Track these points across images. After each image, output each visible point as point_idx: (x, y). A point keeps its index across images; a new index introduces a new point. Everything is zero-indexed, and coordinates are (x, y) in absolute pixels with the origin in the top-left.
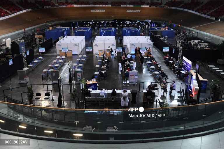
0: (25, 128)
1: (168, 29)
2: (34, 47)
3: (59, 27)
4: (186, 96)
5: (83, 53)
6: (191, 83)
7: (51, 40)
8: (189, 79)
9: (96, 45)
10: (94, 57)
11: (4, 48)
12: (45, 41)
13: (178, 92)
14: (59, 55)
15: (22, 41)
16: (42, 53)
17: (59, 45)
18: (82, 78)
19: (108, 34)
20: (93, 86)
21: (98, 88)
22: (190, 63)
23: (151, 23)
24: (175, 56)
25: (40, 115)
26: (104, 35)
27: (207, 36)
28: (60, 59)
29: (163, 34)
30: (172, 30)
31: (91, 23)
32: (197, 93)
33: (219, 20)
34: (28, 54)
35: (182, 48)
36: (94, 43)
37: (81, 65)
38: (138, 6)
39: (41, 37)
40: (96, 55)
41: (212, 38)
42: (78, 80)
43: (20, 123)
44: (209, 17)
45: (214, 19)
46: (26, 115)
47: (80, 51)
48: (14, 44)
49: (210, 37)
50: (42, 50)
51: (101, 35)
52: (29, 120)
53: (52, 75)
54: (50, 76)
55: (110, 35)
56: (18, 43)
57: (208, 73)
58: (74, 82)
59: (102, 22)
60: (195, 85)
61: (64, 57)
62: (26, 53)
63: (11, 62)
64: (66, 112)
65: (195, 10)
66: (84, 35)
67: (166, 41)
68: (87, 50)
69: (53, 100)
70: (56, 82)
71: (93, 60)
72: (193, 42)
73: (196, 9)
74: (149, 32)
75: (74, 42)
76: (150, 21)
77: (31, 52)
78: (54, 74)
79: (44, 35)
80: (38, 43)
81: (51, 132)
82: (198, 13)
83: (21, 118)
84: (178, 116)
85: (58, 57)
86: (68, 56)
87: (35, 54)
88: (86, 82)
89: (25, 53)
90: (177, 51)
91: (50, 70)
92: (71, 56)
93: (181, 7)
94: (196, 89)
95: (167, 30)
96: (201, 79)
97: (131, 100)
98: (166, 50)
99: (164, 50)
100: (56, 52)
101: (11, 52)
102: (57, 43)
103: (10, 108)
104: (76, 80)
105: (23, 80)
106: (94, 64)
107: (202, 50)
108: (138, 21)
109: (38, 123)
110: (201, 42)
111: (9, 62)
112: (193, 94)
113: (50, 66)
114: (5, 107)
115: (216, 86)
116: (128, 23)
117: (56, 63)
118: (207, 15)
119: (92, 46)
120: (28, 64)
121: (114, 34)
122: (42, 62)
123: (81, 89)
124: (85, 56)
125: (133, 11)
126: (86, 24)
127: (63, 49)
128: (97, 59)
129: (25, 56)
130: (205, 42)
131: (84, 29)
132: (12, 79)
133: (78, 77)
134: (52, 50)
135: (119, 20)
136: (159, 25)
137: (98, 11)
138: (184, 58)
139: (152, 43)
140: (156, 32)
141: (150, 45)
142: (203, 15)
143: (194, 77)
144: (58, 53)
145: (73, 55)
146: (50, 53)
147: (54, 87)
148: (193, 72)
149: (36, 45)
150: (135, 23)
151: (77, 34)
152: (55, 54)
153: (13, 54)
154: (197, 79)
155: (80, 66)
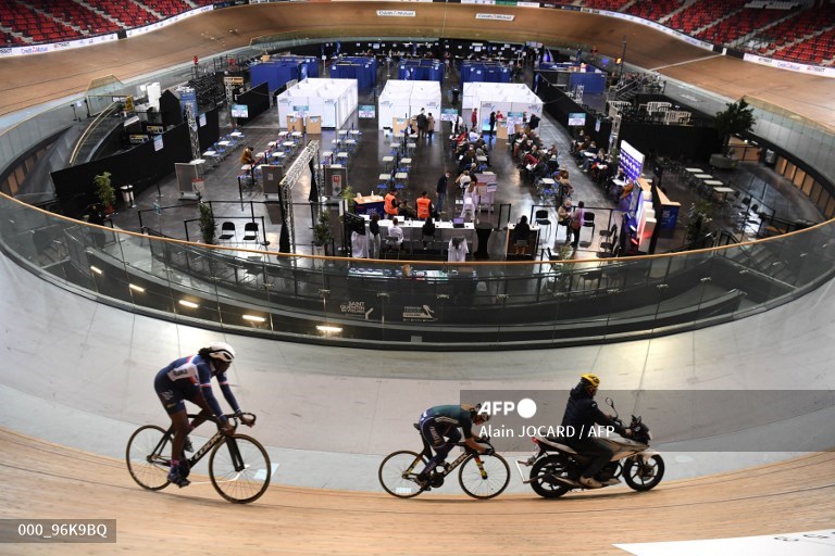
0: (195, 306)
1: (588, 69)
2: (220, 108)
3: (288, 55)
4: (622, 242)
5: (350, 125)
6: (637, 209)
7: (264, 88)
8: (634, 200)
9: (386, 103)
10: (380, 136)
11: (143, 107)
12: (248, 89)
13: (602, 233)
14: (285, 129)
15: (188, 90)
16: (241, 121)
17: (284, 100)
18: (344, 187)
19: (423, 75)
20: (374, 211)
21: (386, 216)
22: (639, 157)
23: (542, 51)
24: (601, 141)
25: (233, 279)
26: (410, 79)
27: (690, 93)
28: (287, 138)
29: (571, 80)
30: (597, 71)
31: (376, 46)
32: (650, 233)
33: (724, 52)
34: (203, 122)
35: (619, 116)
36: (381, 99)
37: (344, 155)
38: (509, 5)
39: (240, 80)
40: (387, 132)
41: (703, 100)
42: (335, 193)
43: (181, 294)
44: (698, 43)
45: (711, 48)
46: (199, 276)
47: (343, 120)
48: (167, 98)
49: (697, 96)
50: (241, 111)
51: (401, 77)
52: (206, 290)
53: (265, 178)
54: (260, 181)
55: (426, 78)
56: (178, 97)
57: (684, 188)
58: (324, 199)
59: (406, 45)
60: (645, 214)
61: (298, 134)
62: (197, 119)
63: (159, 144)
64: (299, 274)
65: (662, 20)
66: (354, 78)
67: (578, 101)
68: (362, 114)
69: (266, 243)
70: (275, 197)
71: (376, 145)
72: (652, 107)
73: (666, 18)
74: (535, 74)
75: (327, 95)
76: (540, 45)
77: (213, 118)
78: (271, 177)
79: (246, 76)
80: (230, 95)
81: (262, 320)
82: (669, 32)
83: (186, 283)
84: (597, 292)
85: (282, 133)
86: (308, 132)
87: (221, 125)
88: (356, 199)
89: (197, 121)
90: (607, 126)
91: (259, 167)
92: (319, 131)
93: (628, 12)
94: (647, 223)
95: (583, 71)
96: (664, 200)
97: (475, 249)
98: (577, 120)
99: (572, 122)
100: (277, 121)
101: (159, 119)
102: (280, 97)
103: (159, 258)
104: (329, 194)
105: (190, 189)
106: (380, 156)
107: (674, 127)
108: (507, 46)
109: (225, 297)
110: (673, 108)
111: (153, 142)
112: (640, 236)
113: (261, 154)
114: (146, 257)
115: (701, 218)
116: (478, 50)
117: (276, 149)
118: (694, 37)
119: (375, 104)
120: (204, 149)
122: (240, 147)
123: (341, 214)
124: (356, 132)
125: (494, 17)
126: (359, 49)
127: (295, 108)
128: (388, 143)
129: (195, 129)
130: (684, 108)
131: (356, 62)
132: (163, 189)
133: (334, 185)
134: (267, 116)
135: (454, 42)
136: (560, 58)
137: (395, 13)
138: (625, 145)
139: (540, 102)
140: (554, 76)
141: (534, 107)
142: (683, 38)
143: (647, 193)
144: (283, 123)
145: (324, 129)
146: (261, 123)
147: (270, 211)
148: (645, 184)
149: (226, 102)
150: (499, 50)
151: (334, 75)
152: (275, 126)
153: (165, 125)
154: (655, 199)
155: (340, 160)
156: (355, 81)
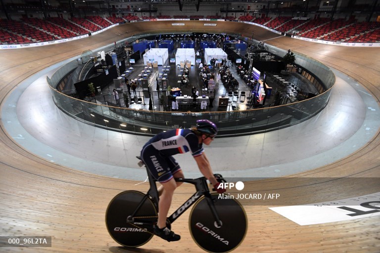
0: (125, 126)
1: (241, 42)
2: (124, 59)
3: (145, 40)
4: (253, 102)
5: (166, 64)
6: (258, 90)
7: (138, 52)
8: (257, 87)
9: (178, 57)
10: (177, 69)
11: (100, 60)
12: (133, 53)
13: (248, 98)
14: (146, 66)
15: (114, 53)
16: (132, 64)
17: (146, 56)
18: (167, 86)
19: (188, 46)
20: (177, 93)
21: (181, 95)
22: (259, 73)
23: (226, 36)
24: (246, 67)
25: (136, 116)
26: (184, 48)
27: (274, 49)
28: (148, 69)
29: (235, 46)
30: (244, 43)
31: (173, 36)
32: (263, 98)
33: (285, 34)
34: (120, 65)
35: (252, 59)
36: (176, 55)
37: (166, 74)
38: (215, 20)
39: (130, 49)
40: (179, 66)
41: (278, 51)
42: (164, 88)
43: (121, 123)
44: (277, 32)
45: (281, 33)
46: (125, 116)
47: (164, 62)
48: (107, 56)
49: (276, 50)
50: (132, 61)
51: (181, 47)
52: (127, 120)
53: (142, 83)
54: (140, 84)
55: (189, 47)
56: (111, 56)
57: (272, 82)
58: (161, 89)
59: (182, 35)
60: (262, 92)
61: (151, 68)
62: (119, 64)
63: (107, 73)
64: (156, 115)
65: (265, 24)
66: (166, 48)
67: (238, 54)
68: (171, 61)
69: (145, 105)
70: (147, 89)
71: (175, 71)
72: (262, 54)
73: (266, 24)
74: (224, 44)
75: (159, 54)
76: (225, 34)
77: (123, 63)
78: (144, 83)
79: (132, 47)
80: (127, 55)
81: (147, 130)
82: (267, 28)
83: (121, 118)
84: (247, 117)
85: (146, 68)
86: (154, 66)
87: (126, 65)
88: (172, 90)
89: (117, 64)
90: (248, 63)
91: (140, 79)
92: (157, 66)
93: (253, 22)
94: (263, 95)
95: (239, 43)
96: (267, 87)
97: (209, 105)
98: (239, 61)
99: (237, 62)
100: (144, 63)
101: (106, 64)
102: (144, 55)
103: (112, 111)
104: (162, 88)
105: (119, 88)
106: (177, 74)
107: (269, 62)
108: (214, 35)
109: (133, 122)
110: (268, 55)
111: (105, 72)
112: (260, 99)
113: (140, 75)
114: (107, 110)
115: (279, 93)
116: (205, 36)
117: (144, 73)
118: (275, 30)
119: (174, 57)
120: (121, 74)
121: (193, 47)
122: (132, 72)
123: (167, 95)
124: (169, 67)
125: (210, 25)
126: (167, 37)
127: (150, 60)
128: (179, 70)
129: (118, 67)
130: (272, 54)
131: (167, 42)
132: (110, 87)
133: (164, 85)
134: (140, 61)
135: (198, 34)
136: (232, 38)
137: (178, 24)
138: (254, 69)
139: (226, 55)
140: (230, 45)
141: (224, 56)
142: (272, 30)
143: (262, 85)
144: (145, 64)
145: (158, 65)
146: (138, 64)
147: (144, 94)
148: (260, 81)
149: (126, 57)
150: (212, 36)
151: (160, 47)
152: (143, 65)
153: (108, 65)
154: (264, 87)
155: (165, 76)
156: (167, 49)
